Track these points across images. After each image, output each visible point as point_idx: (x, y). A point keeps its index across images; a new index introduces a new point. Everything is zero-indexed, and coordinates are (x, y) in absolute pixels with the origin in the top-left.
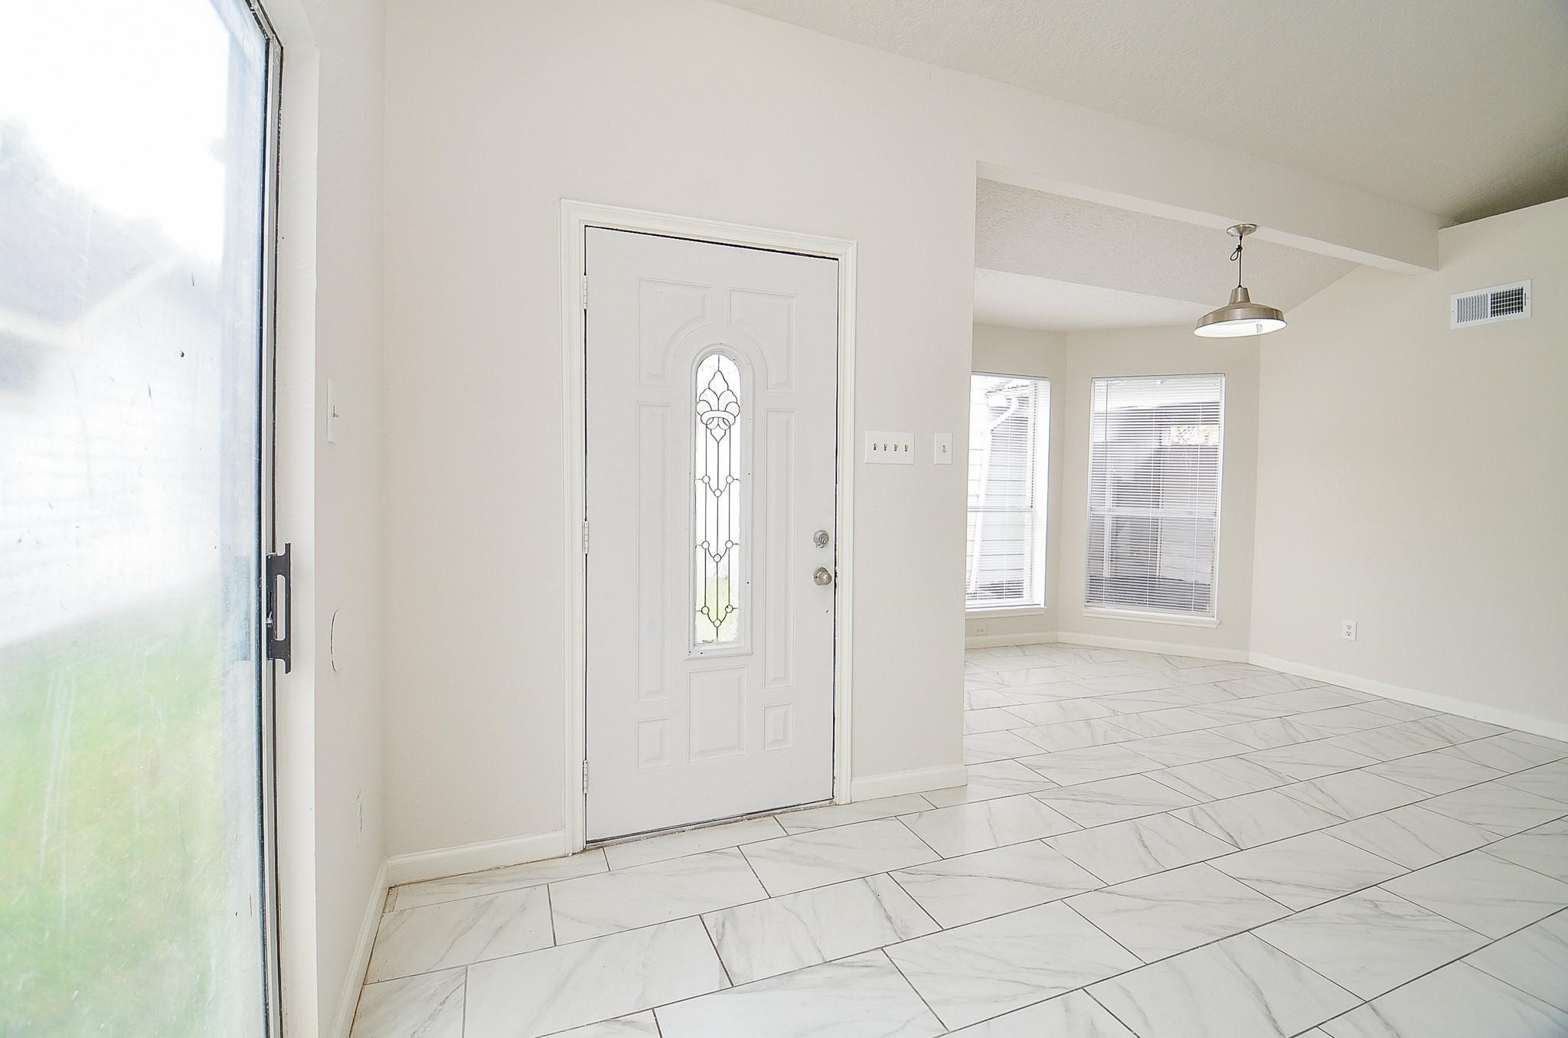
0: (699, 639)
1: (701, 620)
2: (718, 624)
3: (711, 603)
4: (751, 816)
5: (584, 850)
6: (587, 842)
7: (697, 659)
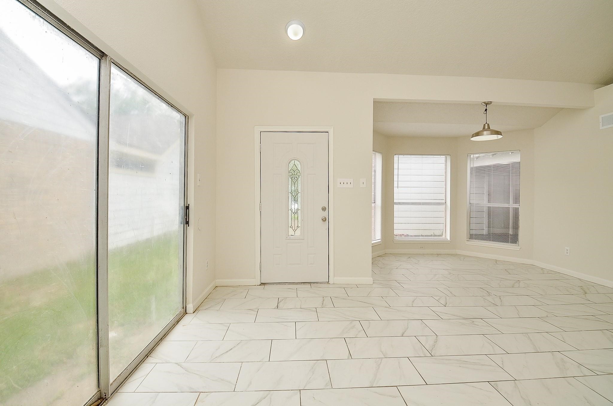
0: (290, 234)
1: (290, 230)
2: (295, 231)
3: (293, 225)
4: (304, 283)
5: (260, 285)
6: (261, 283)
7: (289, 239)
